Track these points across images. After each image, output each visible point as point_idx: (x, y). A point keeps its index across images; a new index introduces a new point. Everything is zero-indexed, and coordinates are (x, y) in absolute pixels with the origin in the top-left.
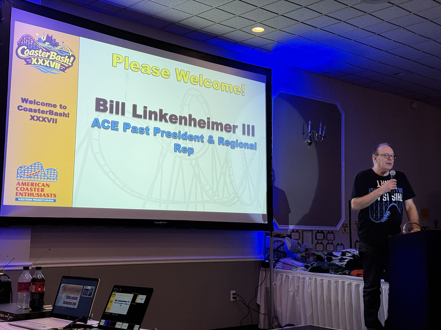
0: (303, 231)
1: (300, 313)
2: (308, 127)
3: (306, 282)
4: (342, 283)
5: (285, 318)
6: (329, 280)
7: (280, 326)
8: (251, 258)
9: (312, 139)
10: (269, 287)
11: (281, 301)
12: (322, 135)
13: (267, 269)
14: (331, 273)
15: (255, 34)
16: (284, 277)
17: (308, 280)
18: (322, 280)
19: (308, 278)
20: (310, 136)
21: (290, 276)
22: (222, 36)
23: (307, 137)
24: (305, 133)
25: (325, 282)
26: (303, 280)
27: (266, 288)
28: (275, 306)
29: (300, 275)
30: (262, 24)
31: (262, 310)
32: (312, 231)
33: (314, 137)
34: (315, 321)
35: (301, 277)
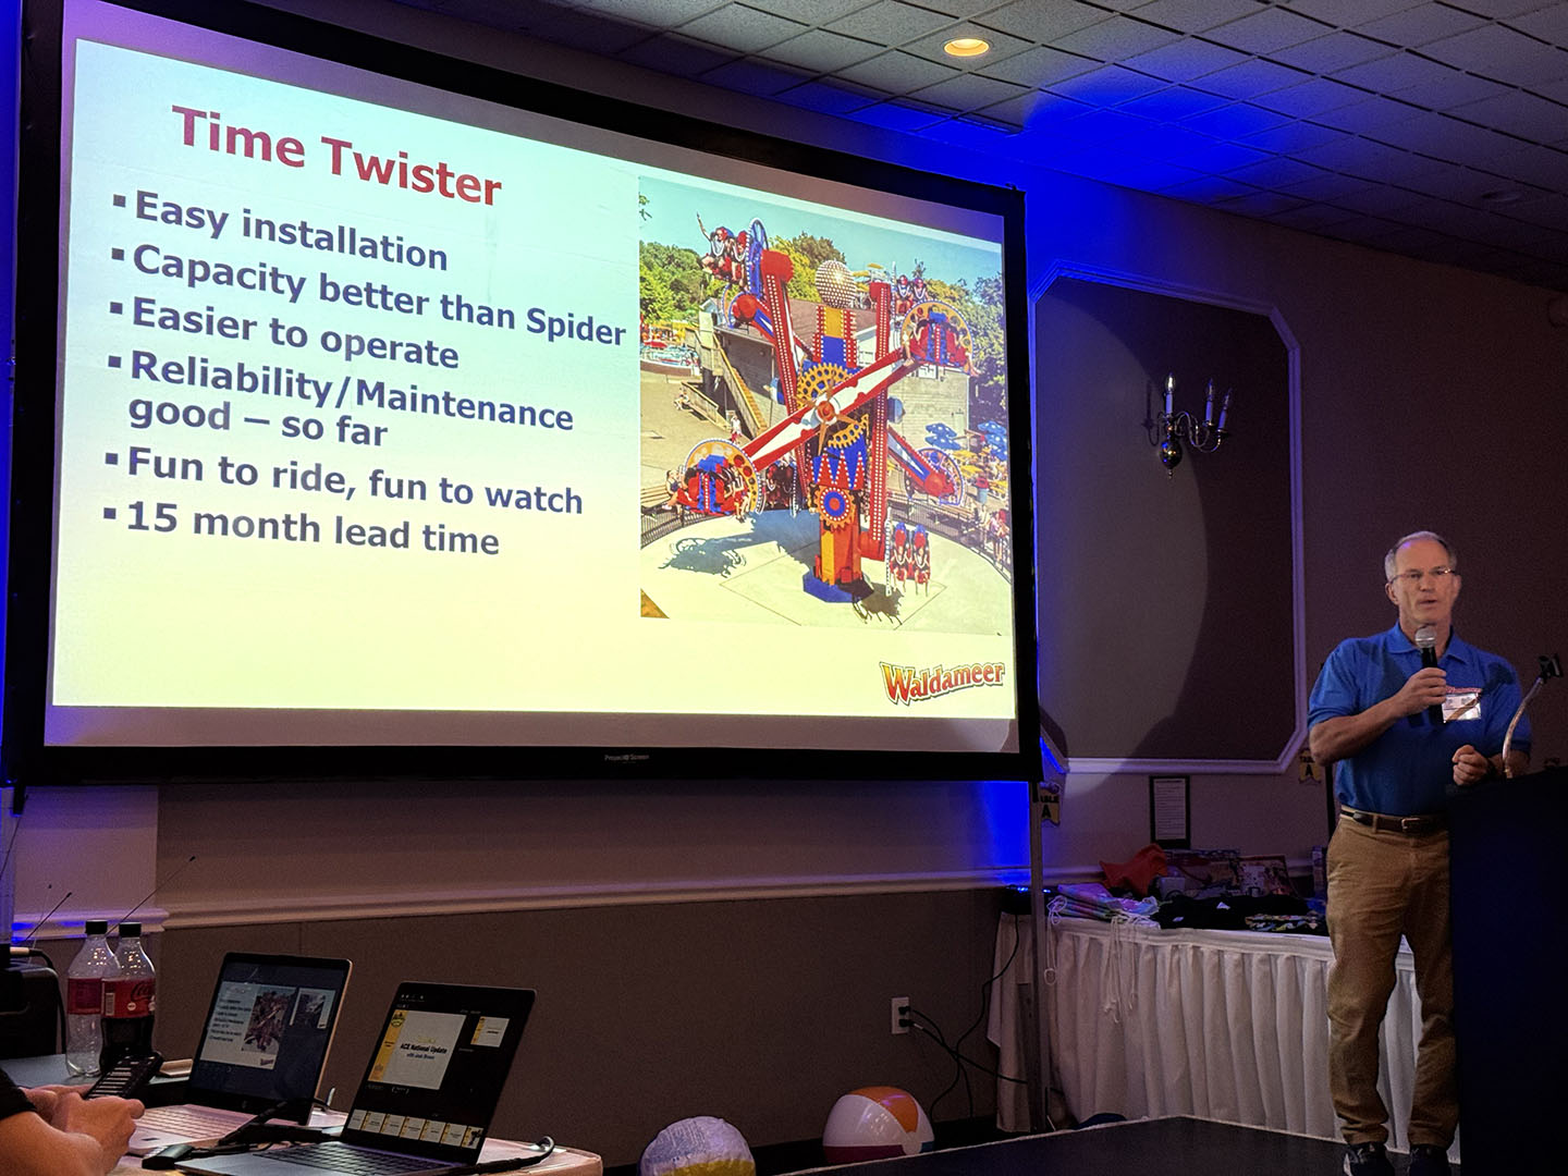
0: (1153, 777)
1: (1143, 1075)
2: (1165, 399)
3: (1163, 962)
4: (1290, 964)
5: (1091, 1093)
6: (1243, 954)
7: (1071, 1120)
8: (962, 878)
9: (1181, 442)
10: (1032, 982)
11: (1074, 1032)
12: (1216, 426)
13: (1020, 917)
14: (1256, 929)
15: (955, 66)
16: (1084, 946)
17: (1168, 956)
18: (1220, 953)
19: (1169, 947)
20: (1172, 432)
21: (1106, 941)
22: (839, 74)
23: (1162, 439)
24: (1155, 422)
26: (1149, 956)
27: (1020, 987)
28: (1055, 1051)
29: (1138, 935)
30: (978, 26)
31: (1009, 1067)
32: (1187, 777)
33: (1187, 435)
34: (1197, 1103)
35: (1144, 944)
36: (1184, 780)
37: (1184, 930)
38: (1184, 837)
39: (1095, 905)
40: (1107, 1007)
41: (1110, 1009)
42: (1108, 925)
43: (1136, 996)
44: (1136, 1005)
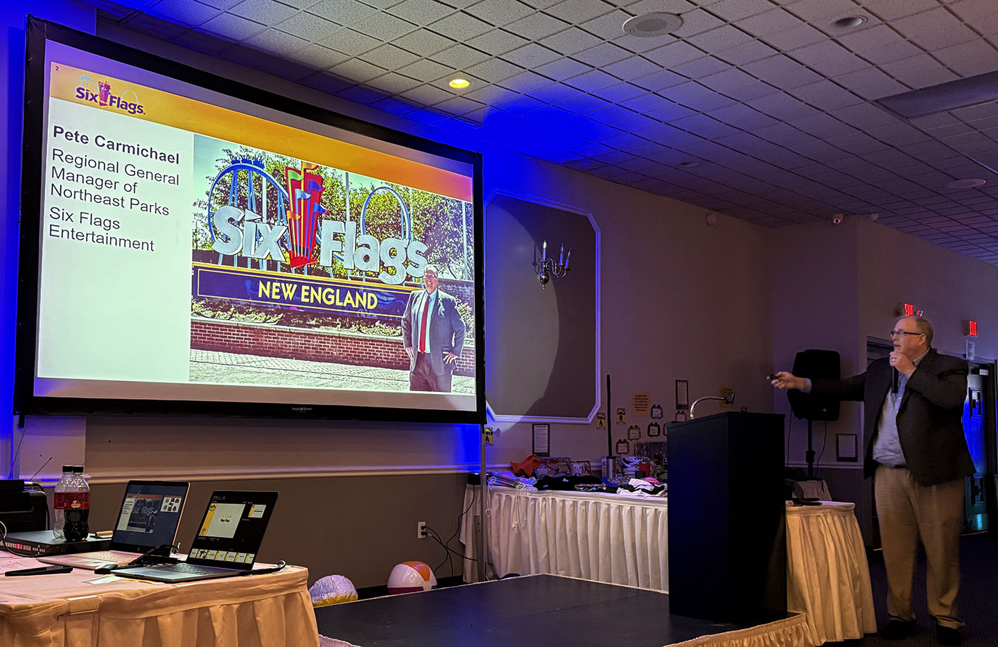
0: (534, 424)
1: (529, 556)
2: (542, 252)
3: (539, 505)
4: (594, 505)
5: (505, 564)
6: (574, 501)
7: (496, 577)
8: (451, 469)
9: (549, 272)
10: (480, 515)
11: (499, 537)
12: (564, 265)
13: (475, 486)
14: (579, 490)
15: (454, 93)
16: (504, 498)
17: (541, 502)
18: (564, 501)
19: (541, 499)
20: (545, 268)
21: (513, 497)
22: (401, 95)
23: (541, 270)
24: (538, 263)
25: (569, 502)
26: (533, 503)
27: (475, 517)
28: (490, 548)
29: (528, 494)
30: (465, 74)
31: (469, 554)
32: (548, 425)
33: (551, 270)
34: (552, 568)
35: (531, 497)
36: (547, 426)
37: (548, 491)
38: (547, 451)
39: (509, 480)
40: (514, 525)
41: (514, 527)
42: (514, 489)
43: (526, 521)
44: (526, 524)
